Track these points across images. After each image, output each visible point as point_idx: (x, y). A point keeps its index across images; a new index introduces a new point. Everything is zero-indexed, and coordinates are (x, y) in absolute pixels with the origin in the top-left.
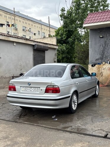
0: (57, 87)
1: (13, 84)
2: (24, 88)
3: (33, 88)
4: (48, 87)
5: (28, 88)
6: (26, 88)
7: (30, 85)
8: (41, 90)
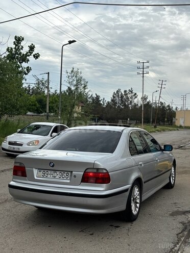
0: (105, 171)
1: (21, 163)
2: (42, 171)
3: (58, 173)
4: (87, 171)
5: (49, 172)
6: (46, 171)
7: (53, 166)
8: (75, 176)
